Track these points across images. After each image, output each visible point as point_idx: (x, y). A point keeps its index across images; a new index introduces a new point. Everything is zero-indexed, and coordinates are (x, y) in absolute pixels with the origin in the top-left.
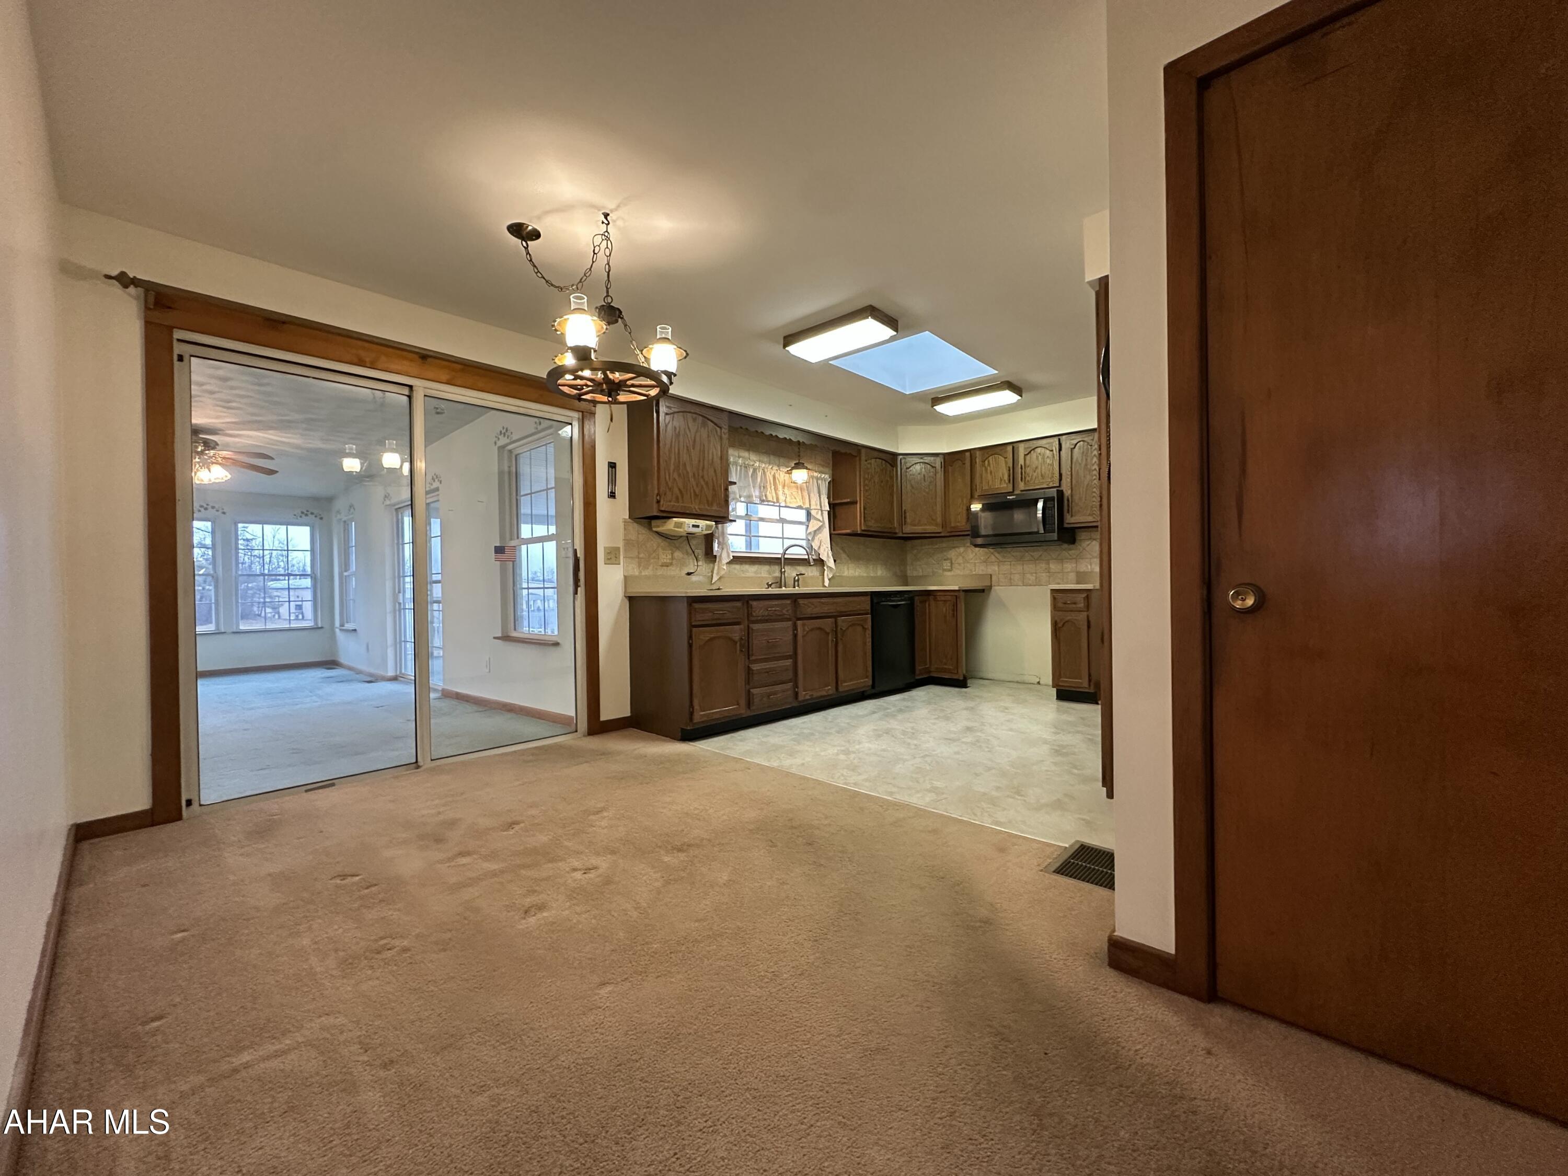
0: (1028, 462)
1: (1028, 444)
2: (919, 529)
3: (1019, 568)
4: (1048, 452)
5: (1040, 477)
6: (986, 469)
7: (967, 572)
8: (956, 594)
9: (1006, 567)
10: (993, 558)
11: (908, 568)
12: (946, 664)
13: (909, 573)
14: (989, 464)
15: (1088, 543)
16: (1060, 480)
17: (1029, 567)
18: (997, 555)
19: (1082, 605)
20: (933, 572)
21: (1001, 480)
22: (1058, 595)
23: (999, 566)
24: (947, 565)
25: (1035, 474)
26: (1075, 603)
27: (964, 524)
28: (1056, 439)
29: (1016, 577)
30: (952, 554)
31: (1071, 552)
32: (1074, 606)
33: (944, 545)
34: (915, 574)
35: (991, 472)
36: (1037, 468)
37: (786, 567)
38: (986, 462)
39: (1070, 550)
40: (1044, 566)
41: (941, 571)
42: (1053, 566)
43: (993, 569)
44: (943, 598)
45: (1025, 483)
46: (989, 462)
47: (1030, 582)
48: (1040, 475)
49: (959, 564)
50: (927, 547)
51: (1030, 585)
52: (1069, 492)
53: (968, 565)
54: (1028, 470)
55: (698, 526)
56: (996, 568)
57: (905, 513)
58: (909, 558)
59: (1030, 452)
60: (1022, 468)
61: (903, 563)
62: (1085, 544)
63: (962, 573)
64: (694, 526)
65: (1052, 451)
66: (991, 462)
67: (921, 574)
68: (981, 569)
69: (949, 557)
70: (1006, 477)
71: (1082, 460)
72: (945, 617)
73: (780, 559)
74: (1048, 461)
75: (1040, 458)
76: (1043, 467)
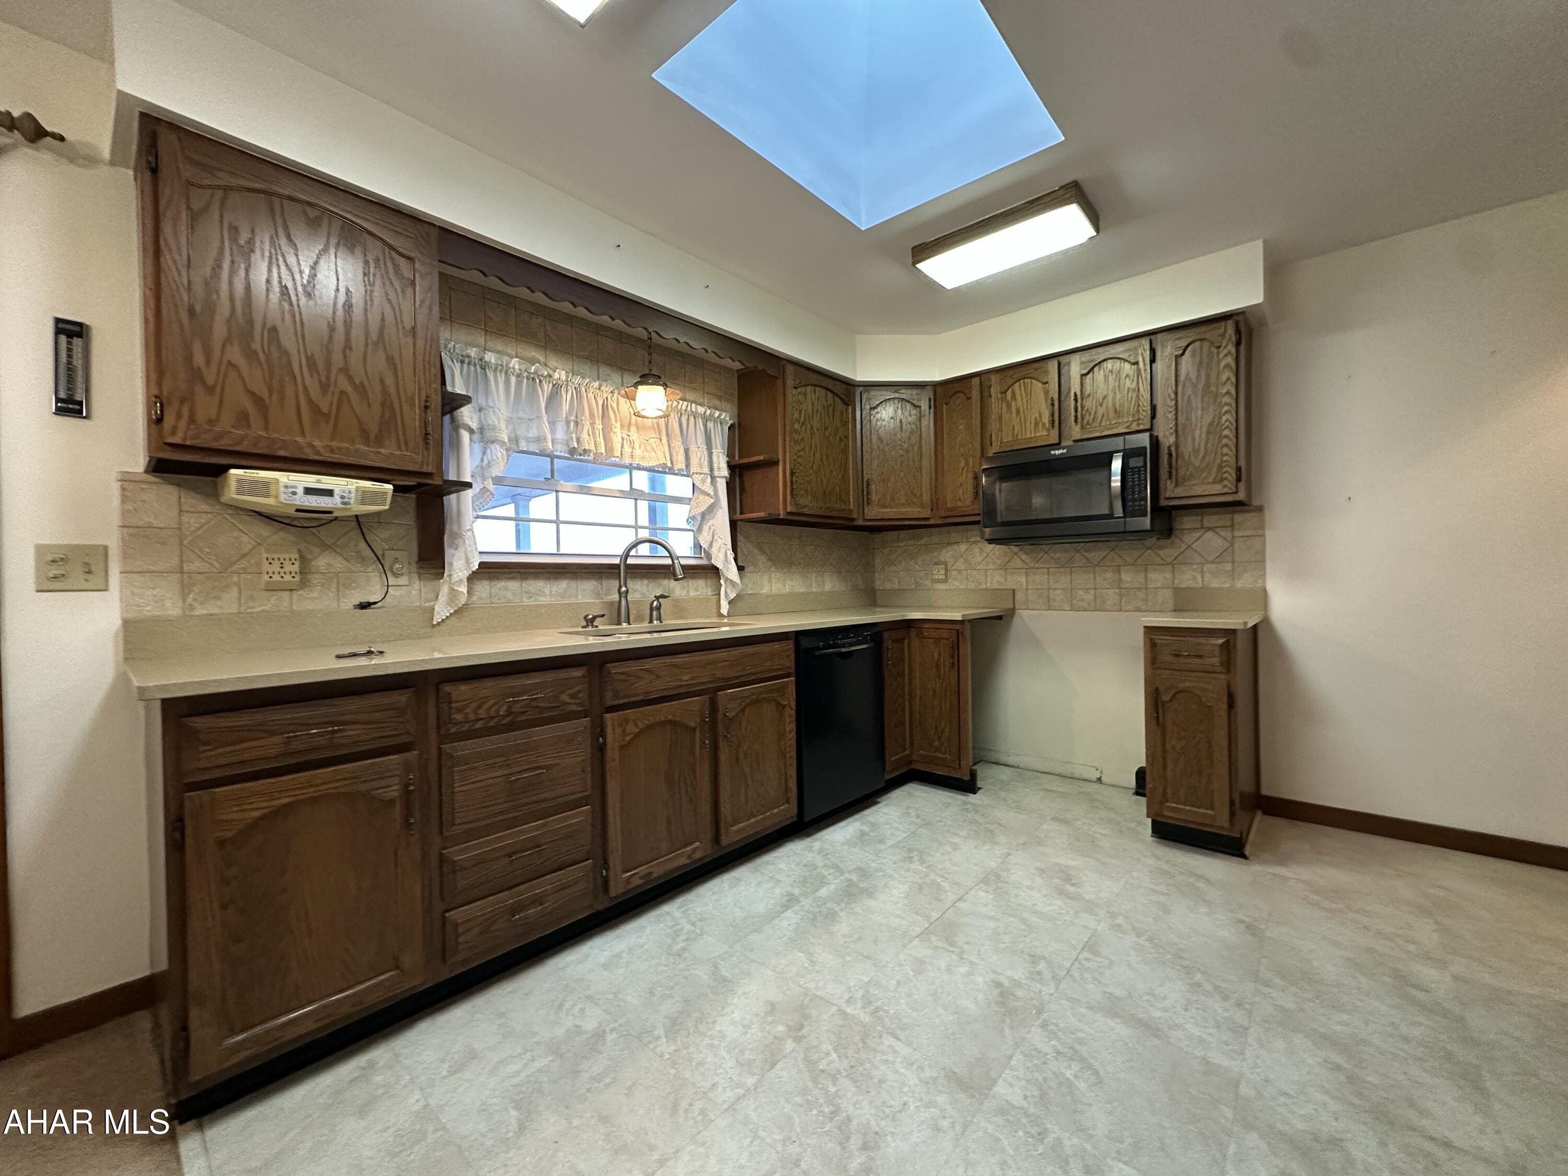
0: (1088, 389)
1: (1086, 356)
2: (891, 512)
3: (1064, 580)
4: (1127, 366)
5: (1112, 414)
6: (1009, 406)
7: (972, 586)
8: (958, 627)
9: (1040, 579)
10: (1017, 562)
11: (877, 575)
12: (937, 750)
13: (878, 584)
14: (1014, 397)
15: (1198, 534)
16: (1153, 416)
17: (1082, 579)
18: (1024, 557)
19: (1216, 660)
20: (916, 583)
21: (1037, 424)
22: (1160, 639)
23: (1027, 574)
24: (939, 573)
25: (1101, 410)
26: (1200, 657)
27: (968, 502)
28: (1145, 343)
29: (1059, 595)
30: (947, 554)
31: (1161, 552)
32: (1198, 661)
33: (935, 539)
34: (888, 586)
35: (1018, 412)
36: (1105, 397)
37: (630, 584)
38: (1009, 393)
39: (1161, 548)
40: (1109, 575)
41: (928, 583)
42: (1127, 577)
43: (1018, 580)
44: (934, 635)
45: (1082, 428)
46: (1013, 392)
47: (1085, 605)
48: (1111, 409)
49: (960, 571)
50: (905, 543)
51: (1085, 610)
52: (1172, 440)
53: (974, 573)
54: (1088, 403)
55: (329, 493)
56: (1023, 579)
57: (868, 485)
58: (878, 561)
59: (1092, 369)
60: (1076, 400)
61: (869, 568)
62: (1189, 538)
63: (963, 587)
64: (309, 491)
65: (1137, 363)
66: (1017, 392)
67: (897, 587)
68: (996, 580)
69: (942, 559)
70: (1046, 419)
71: (1198, 377)
72: (938, 666)
73: (617, 567)
74: (1128, 383)
75: (1111, 379)
76: (1118, 396)
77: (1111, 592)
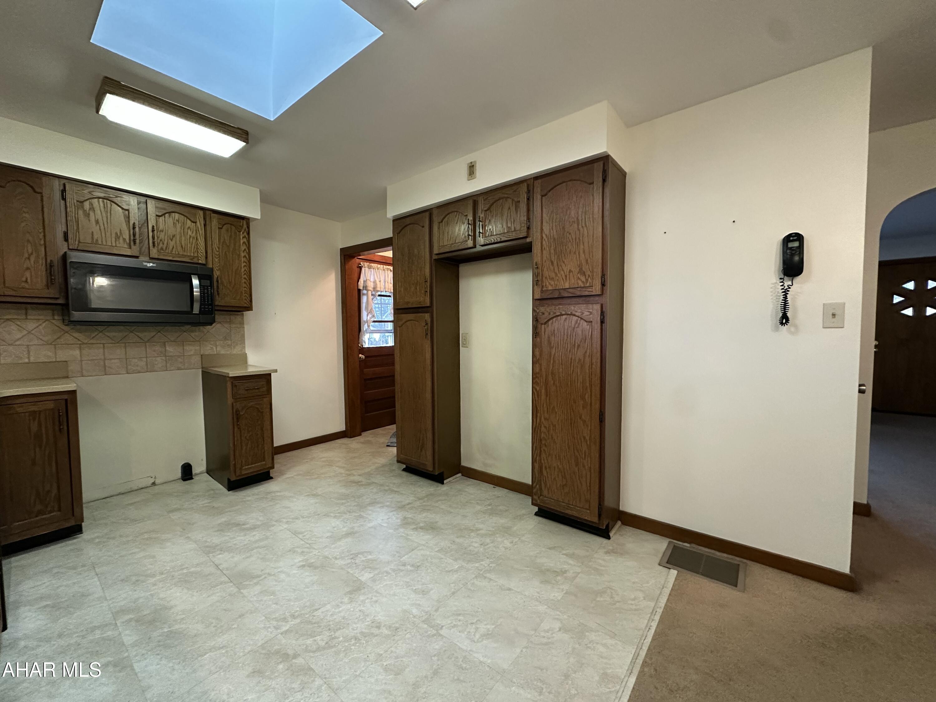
0: (161, 226)
1: (159, 204)
3: (119, 352)
5: (179, 248)
6: (89, 215)
9: (94, 352)
10: (68, 339)
12: (39, 513)
14: (92, 209)
16: (206, 258)
17: (135, 351)
18: (76, 335)
21: (117, 237)
23: (80, 349)
25: (172, 244)
27: (38, 287)
28: (201, 213)
29: (116, 363)
36: (174, 236)
38: (87, 204)
43: (68, 354)
45: (158, 251)
47: (139, 368)
48: (179, 245)
51: (139, 372)
52: (218, 273)
54: (162, 236)
56: (77, 352)
59: (164, 214)
60: (153, 231)
65: (196, 223)
66: (96, 204)
70: (126, 236)
72: (37, 436)
74: (190, 233)
75: (178, 226)
76: (183, 238)
77: (159, 359)
